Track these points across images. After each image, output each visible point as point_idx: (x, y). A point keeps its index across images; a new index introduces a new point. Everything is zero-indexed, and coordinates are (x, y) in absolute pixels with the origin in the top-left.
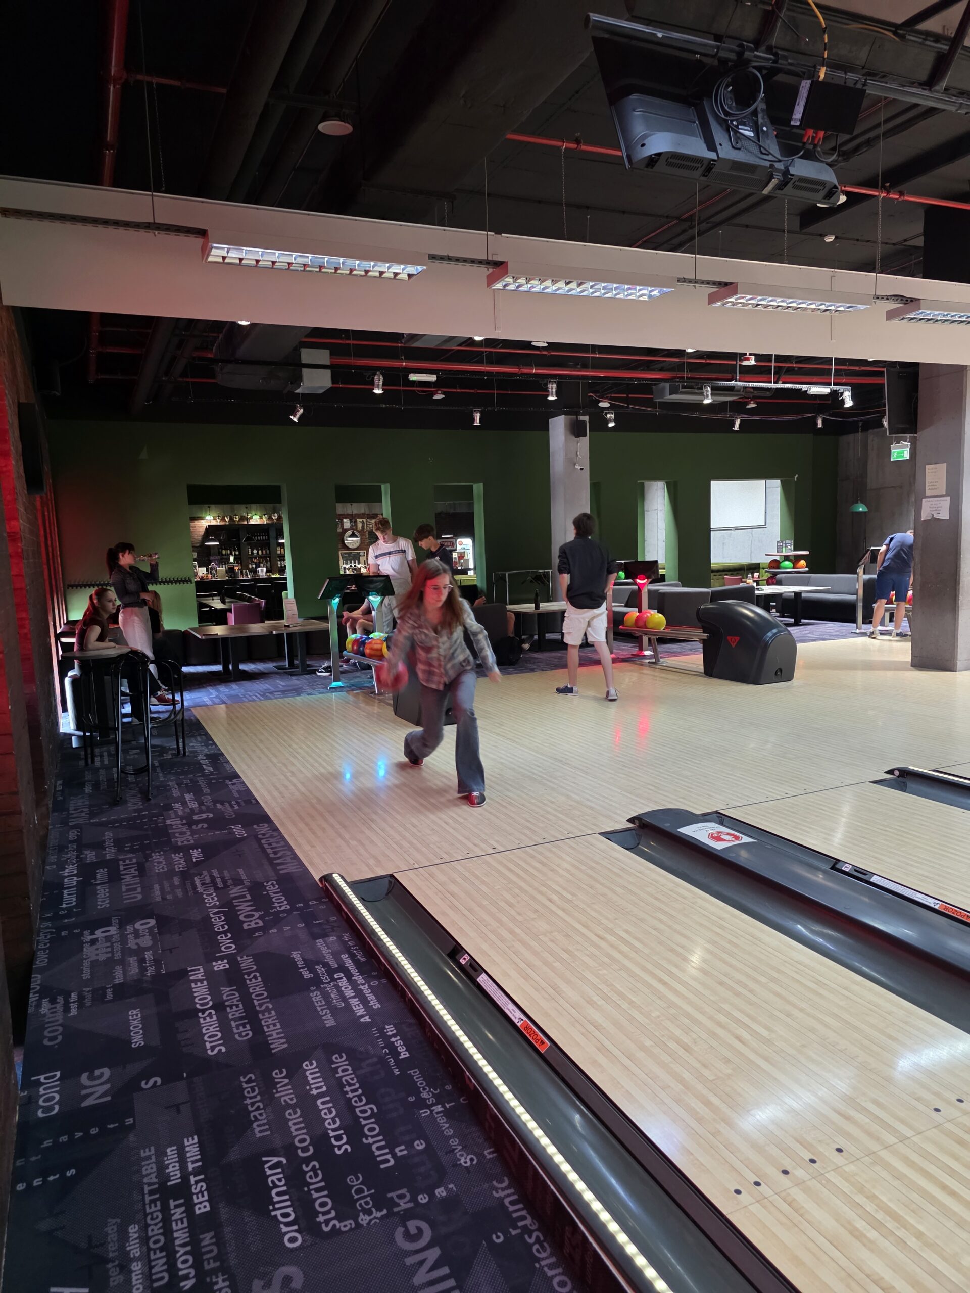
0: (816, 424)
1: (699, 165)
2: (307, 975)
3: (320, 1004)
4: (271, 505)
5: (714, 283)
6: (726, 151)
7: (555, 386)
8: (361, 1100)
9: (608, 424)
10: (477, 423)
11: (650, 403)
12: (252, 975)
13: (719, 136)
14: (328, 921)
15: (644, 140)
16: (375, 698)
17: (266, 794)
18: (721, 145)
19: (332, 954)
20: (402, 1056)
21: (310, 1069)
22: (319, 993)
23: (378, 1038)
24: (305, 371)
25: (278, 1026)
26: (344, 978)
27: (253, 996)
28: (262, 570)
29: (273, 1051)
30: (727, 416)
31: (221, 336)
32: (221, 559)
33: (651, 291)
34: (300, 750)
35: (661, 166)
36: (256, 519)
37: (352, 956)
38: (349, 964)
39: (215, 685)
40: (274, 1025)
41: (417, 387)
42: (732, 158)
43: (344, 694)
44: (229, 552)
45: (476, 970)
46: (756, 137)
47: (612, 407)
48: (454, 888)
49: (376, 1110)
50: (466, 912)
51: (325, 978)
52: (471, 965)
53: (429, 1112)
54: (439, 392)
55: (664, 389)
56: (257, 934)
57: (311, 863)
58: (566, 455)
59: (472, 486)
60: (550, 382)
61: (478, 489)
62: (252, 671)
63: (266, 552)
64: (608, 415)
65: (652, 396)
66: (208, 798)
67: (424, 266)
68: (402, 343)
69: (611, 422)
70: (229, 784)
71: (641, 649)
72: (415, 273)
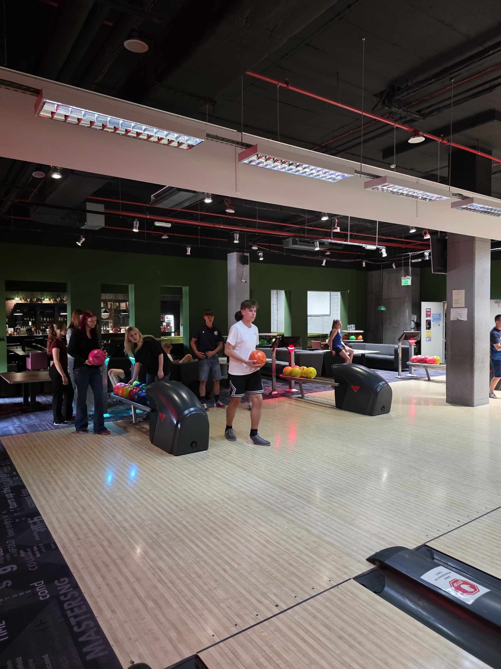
0: (362, 265)
4: (56, 293)
5: (371, 175)
7: (238, 235)
9: (259, 258)
10: (189, 253)
11: (282, 249)
16: (133, 427)
24: (88, 215)
30: (322, 258)
32: (23, 323)
36: (46, 301)
39: (18, 416)
41: (152, 231)
43: (112, 423)
44: (28, 319)
47: (259, 249)
54: (165, 235)
55: (289, 242)
58: (237, 274)
59: (182, 288)
60: (235, 233)
61: (185, 290)
62: (44, 402)
63: (52, 319)
64: (260, 254)
65: (282, 246)
66: (13, 543)
67: (203, 139)
68: (149, 204)
69: (261, 257)
70: (31, 524)
71: (291, 388)
72: (195, 145)
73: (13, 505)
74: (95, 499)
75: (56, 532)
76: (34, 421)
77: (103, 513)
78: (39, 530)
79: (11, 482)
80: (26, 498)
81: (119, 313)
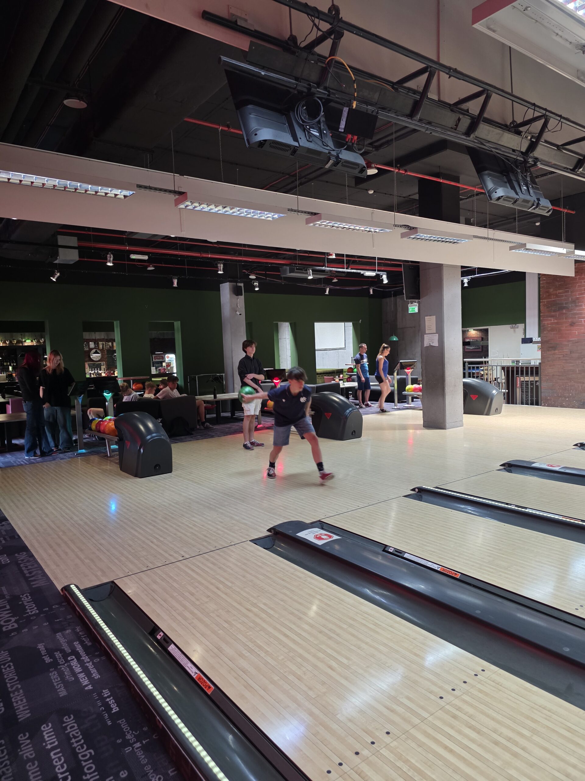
0: (370, 292)
1: (289, 149)
2: (48, 660)
3: (56, 680)
4: (39, 333)
5: (309, 213)
6: (303, 142)
7: (222, 265)
8: (83, 748)
9: (255, 288)
10: (175, 285)
11: (279, 277)
12: (7, 665)
13: (299, 133)
14: (65, 619)
15: (256, 132)
16: (108, 460)
17: (25, 531)
18: (300, 138)
19: (67, 642)
20: (114, 711)
21: (47, 730)
22: (56, 673)
23: (97, 700)
24: (61, 250)
25: (25, 700)
26: (75, 659)
27: (7, 681)
29: (20, 720)
30: (322, 286)
32: (3, 368)
33: (274, 215)
34: (53, 499)
35: (266, 147)
36: (28, 343)
37: (82, 643)
38: (79, 648)
40: (22, 700)
41: (135, 262)
42: (307, 146)
43: (86, 458)
44: (9, 364)
45: (167, 642)
46: (320, 136)
47: (257, 279)
48: (155, 587)
49: (93, 754)
50: (163, 603)
51: (61, 661)
52: (164, 639)
53: (131, 749)
54: (151, 266)
55: (286, 270)
56: (12, 634)
57: (56, 578)
58: (231, 306)
59: (173, 323)
60: (219, 263)
61: (177, 324)
64: (255, 284)
65: (279, 273)
67: (134, 191)
68: (125, 235)
69: (257, 287)
72: (128, 195)
74: (59, 509)
75: (20, 529)
76: (10, 459)
78: (7, 529)
81: (113, 354)
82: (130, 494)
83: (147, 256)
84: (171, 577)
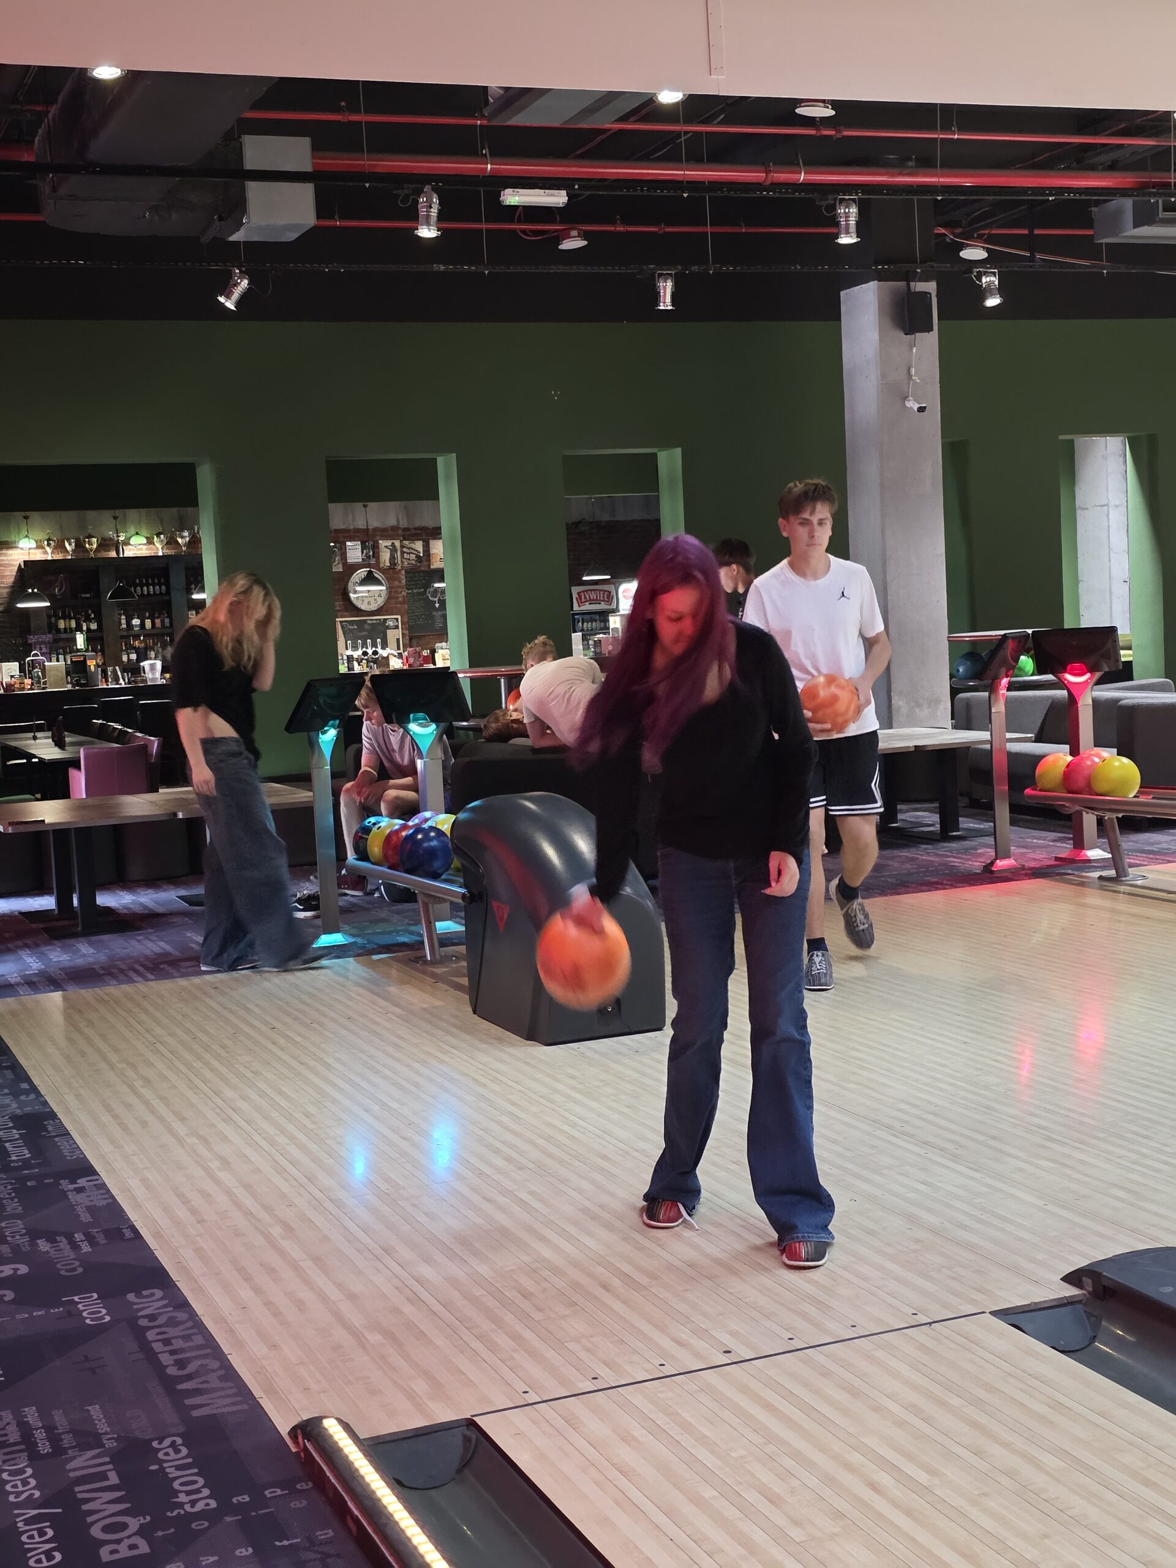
4: (175, 510)
7: (854, 210)
9: (984, 299)
10: (666, 303)
11: (1088, 248)
14: (312, 1542)
16: (424, 973)
17: (158, 1214)
24: (253, 189)
28: (152, 667)
31: (53, 110)
32: (55, 641)
34: (242, 1104)
36: (138, 546)
39: (37, 945)
41: (519, 221)
43: (350, 962)
44: (73, 624)
47: (993, 259)
48: (628, 1456)
50: (661, 1519)
54: (574, 233)
55: (1119, 213)
57: (271, 1391)
58: (883, 376)
59: (655, 455)
60: (842, 200)
61: (670, 463)
62: (128, 908)
63: (163, 622)
64: (984, 280)
65: (1091, 232)
66: (18, 1226)
68: (483, 117)
69: (992, 295)
70: (69, 1191)
71: (1079, 844)
73: (18, 1152)
74: (264, 1144)
75: (138, 1206)
77: (281, 1171)
78: (89, 1204)
79: (15, 1105)
80: (57, 1139)
81: (428, 585)
82: (514, 1104)
83: (564, 193)
84: (686, 1427)
